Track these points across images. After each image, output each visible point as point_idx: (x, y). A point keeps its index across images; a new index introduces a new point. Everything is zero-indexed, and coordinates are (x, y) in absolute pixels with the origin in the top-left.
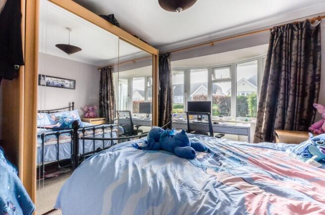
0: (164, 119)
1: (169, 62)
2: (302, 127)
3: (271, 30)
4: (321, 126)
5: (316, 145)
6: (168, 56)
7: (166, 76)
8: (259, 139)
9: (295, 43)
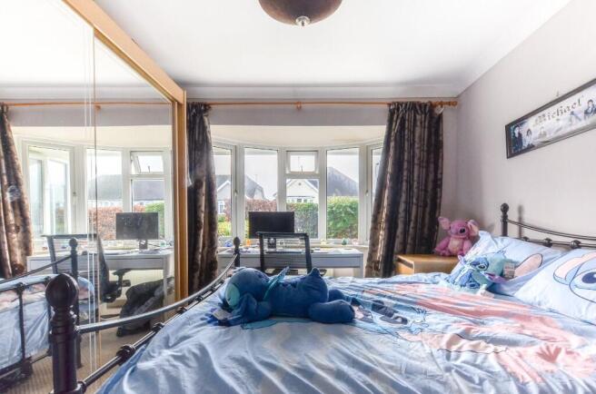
0: (200, 250)
1: (207, 124)
2: (423, 248)
3: (390, 105)
4: (447, 246)
5: (478, 271)
6: (205, 110)
7: (202, 156)
8: (374, 271)
9: (418, 131)
